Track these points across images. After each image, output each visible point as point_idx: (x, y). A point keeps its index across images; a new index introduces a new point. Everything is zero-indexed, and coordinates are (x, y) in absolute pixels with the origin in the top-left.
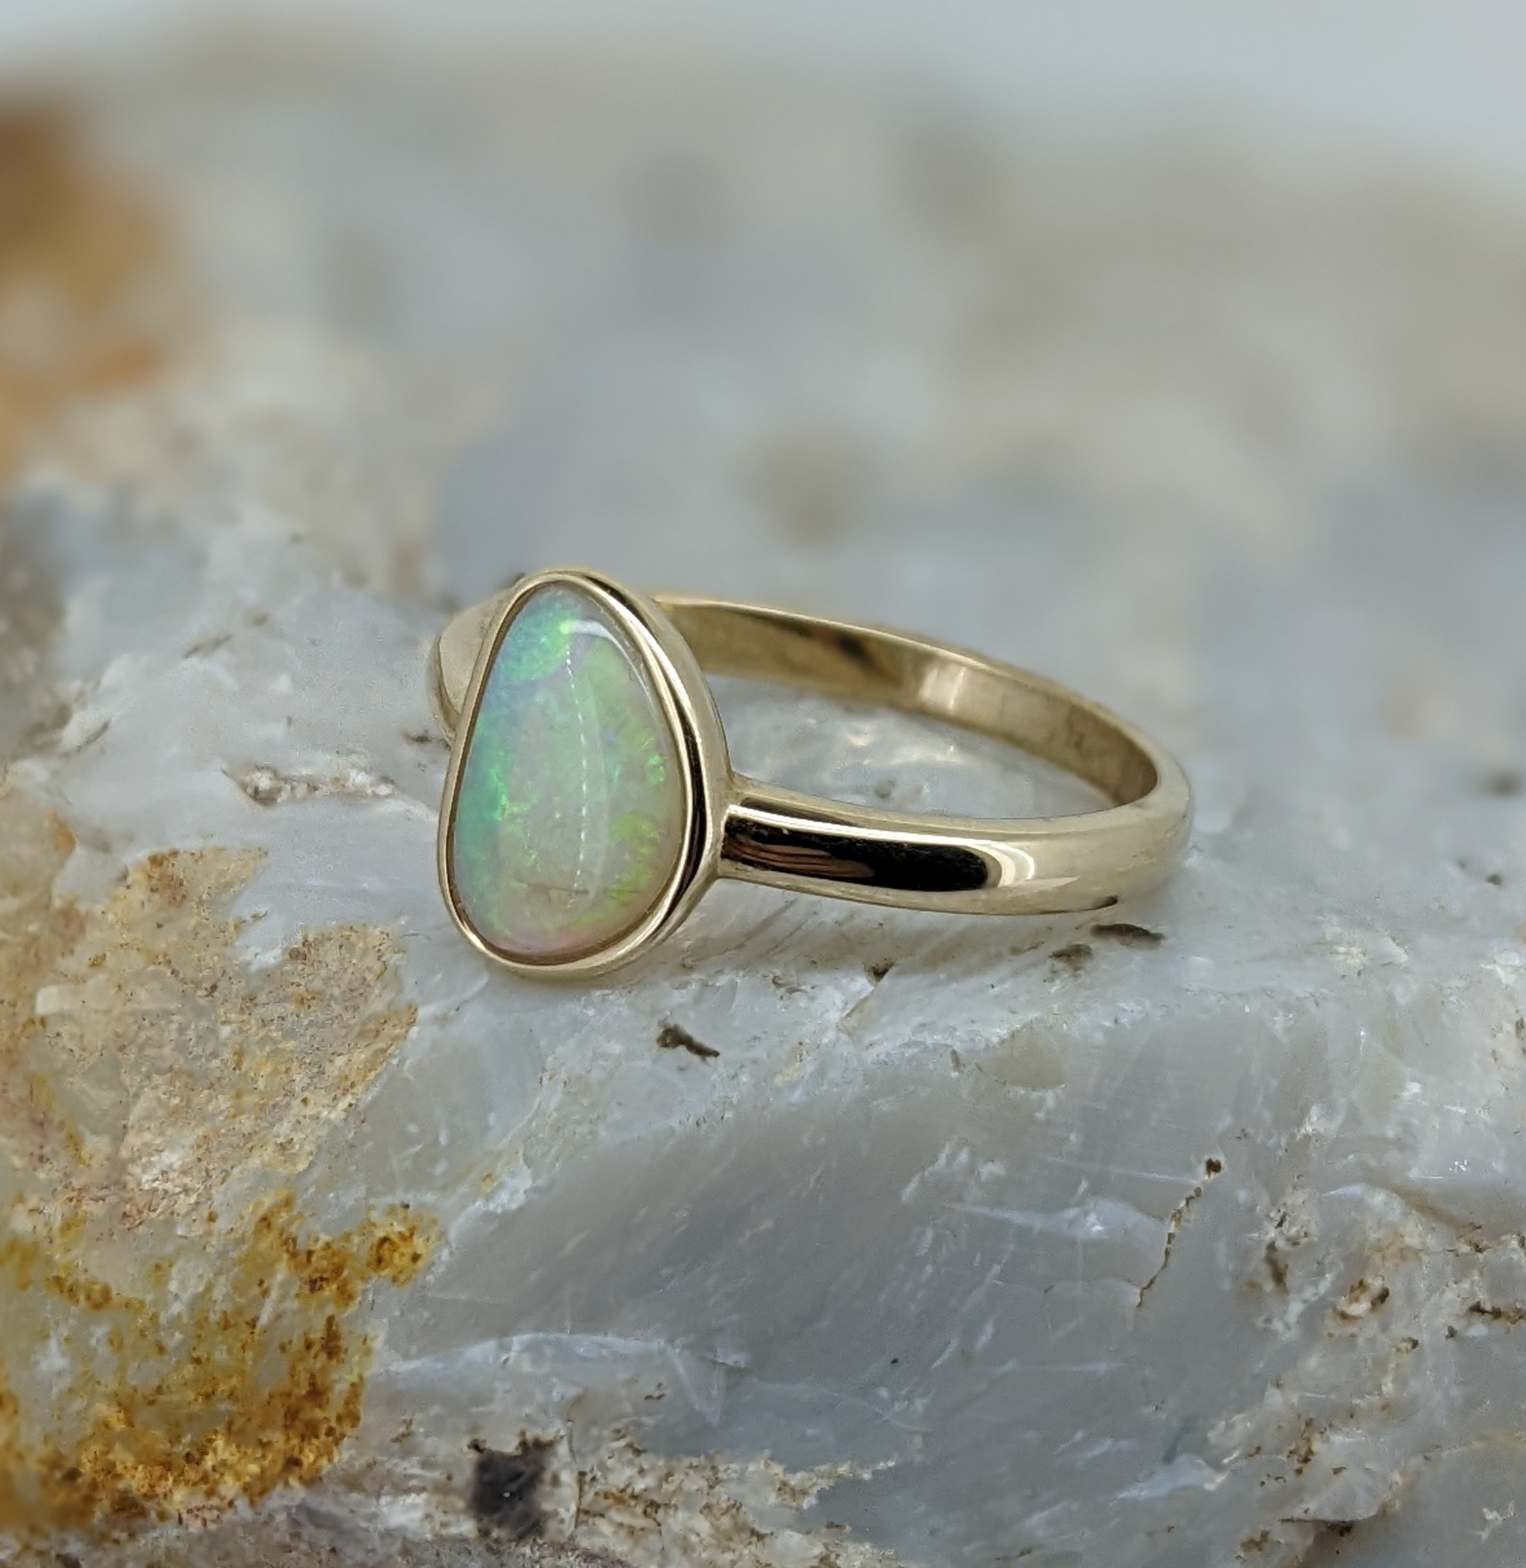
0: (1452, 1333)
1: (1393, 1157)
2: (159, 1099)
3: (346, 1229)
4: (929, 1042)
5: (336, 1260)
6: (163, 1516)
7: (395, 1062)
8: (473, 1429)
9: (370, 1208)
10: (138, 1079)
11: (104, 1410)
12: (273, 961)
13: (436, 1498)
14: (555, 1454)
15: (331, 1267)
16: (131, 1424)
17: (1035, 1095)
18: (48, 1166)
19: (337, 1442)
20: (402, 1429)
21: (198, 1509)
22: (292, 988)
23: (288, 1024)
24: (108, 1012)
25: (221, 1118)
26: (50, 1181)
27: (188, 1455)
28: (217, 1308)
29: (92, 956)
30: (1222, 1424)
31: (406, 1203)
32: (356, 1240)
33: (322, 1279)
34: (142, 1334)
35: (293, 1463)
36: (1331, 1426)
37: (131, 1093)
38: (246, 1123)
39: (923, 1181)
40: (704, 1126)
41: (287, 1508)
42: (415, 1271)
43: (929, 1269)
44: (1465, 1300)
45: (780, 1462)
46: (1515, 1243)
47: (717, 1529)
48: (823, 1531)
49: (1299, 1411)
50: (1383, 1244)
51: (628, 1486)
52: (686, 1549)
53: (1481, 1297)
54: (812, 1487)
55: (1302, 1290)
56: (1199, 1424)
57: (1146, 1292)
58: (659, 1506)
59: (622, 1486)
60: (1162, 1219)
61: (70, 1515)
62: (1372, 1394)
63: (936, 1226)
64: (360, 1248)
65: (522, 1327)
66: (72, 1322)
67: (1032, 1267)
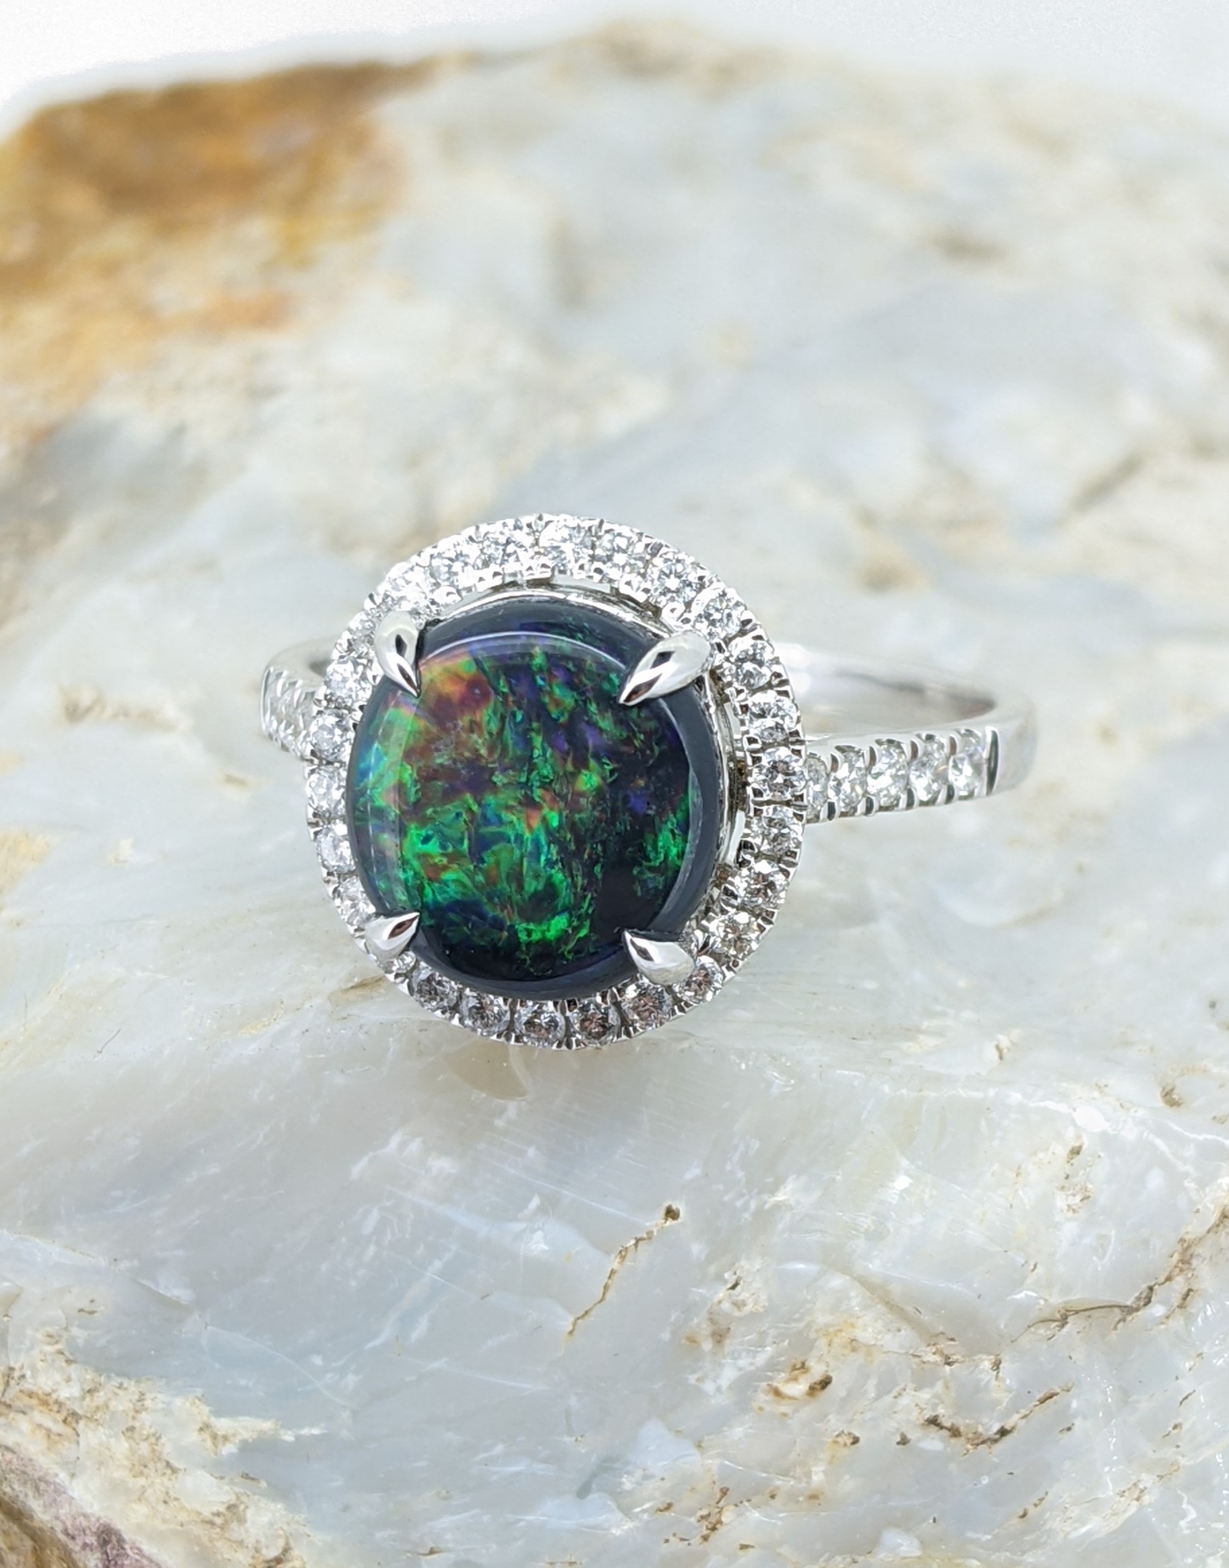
0: (904, 1441)
17: (496, 1102)
30: (639, 1472)
36: (749, 1501)
39: (371, 1160)
43: (372, 1250)
44: (922, 1410)
45: (207, 1403)
46: (987, 1364)
47: (132, 1451)
48: (238, 1480)
49: (716, 1478)
50: (831, 1330)
51: (54, 1391)
52: (101, 1463)
53: (941, 1411)
54: (234, 1435)
55: (739, 1357)
56: (616, 1466)
57: (580, 1321)
58: (81, 1418)
59: (48, 1390)
60: (608, 1253)
62: (797, 1479)
63: (383, 1209)
67: (472, 1271)
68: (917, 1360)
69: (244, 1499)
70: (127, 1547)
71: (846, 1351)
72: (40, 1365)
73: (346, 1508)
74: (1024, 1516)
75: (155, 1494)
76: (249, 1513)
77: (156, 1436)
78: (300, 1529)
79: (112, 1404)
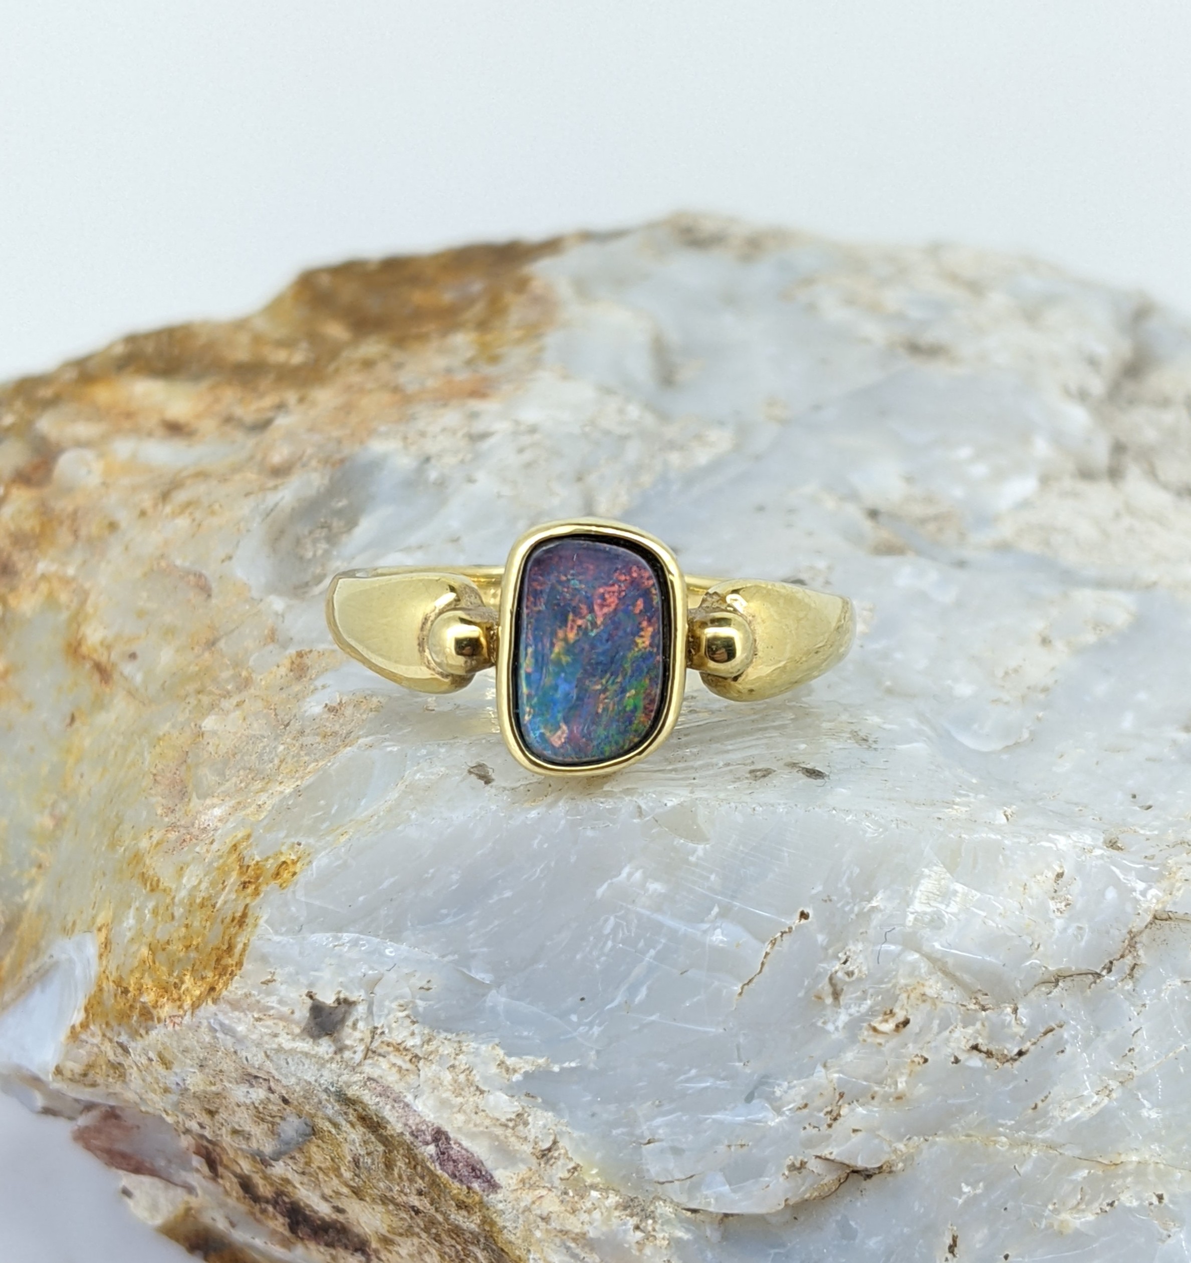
0: (957, 1061)
1: (927, 932)
2: (234, 784)
3: (268, 855)
5: (258, 872)
6: (159, 1020)
8: (311, 984)
9: (283, 844)
10: (233, 771)
11: (145, 951)
12: (318, 712)
13: (284, 1024)
14: (356, 1010)
15: (255, 876)
16: (154, 962)
17: (690, 845)
19: (232, 979)
20: (269, 977)
21: (174, 1016)
22: (323, 728)
24: (235, 733)
27: (175, 983)
28: (201, 895)
29: (241, 701)
30: (786, 1084)
31: (300, 842)
32: (271, 861)
33: (249, 882)
34: (167, 909)
35: (212, 989)
36: (857, 1101)
39: (610, 884)
41: (207, 1018)
42: (291, 882)
43: (610, 944)
44: (968, 1041)
45: (503, 1048)
46: (1009, 1010)
47: (456, 1081)
48: (523, 1097)
49: (836, 1086)
50: (909, 988)
51: (403, 1042)
52: (434, 1089)
53: (980, 1041)
54: (520, 1068)
55: (850, 1007)
56: (771, 1081)
57: (746, 987)
58: (420, 1059)
59: (399, 1041)
60: (764, 942)
61: (123, 1017)
62: (890, 1087)
63: (616, 917)
64: (271, 865)
65: (352, 929)
66: (142, 899)
67: (675, 956)
68: (962, 1008)
69: (527, 1109)
70: (452, 1142)
71: (919, 1002)
72: (394, 1025)
73: (593, 1115)
74: (1036, 1107)
75: (469, 1108)
76: (530, 1119)
77: (470, 1070)
78: (564, 1129)
79: (441, 1049)
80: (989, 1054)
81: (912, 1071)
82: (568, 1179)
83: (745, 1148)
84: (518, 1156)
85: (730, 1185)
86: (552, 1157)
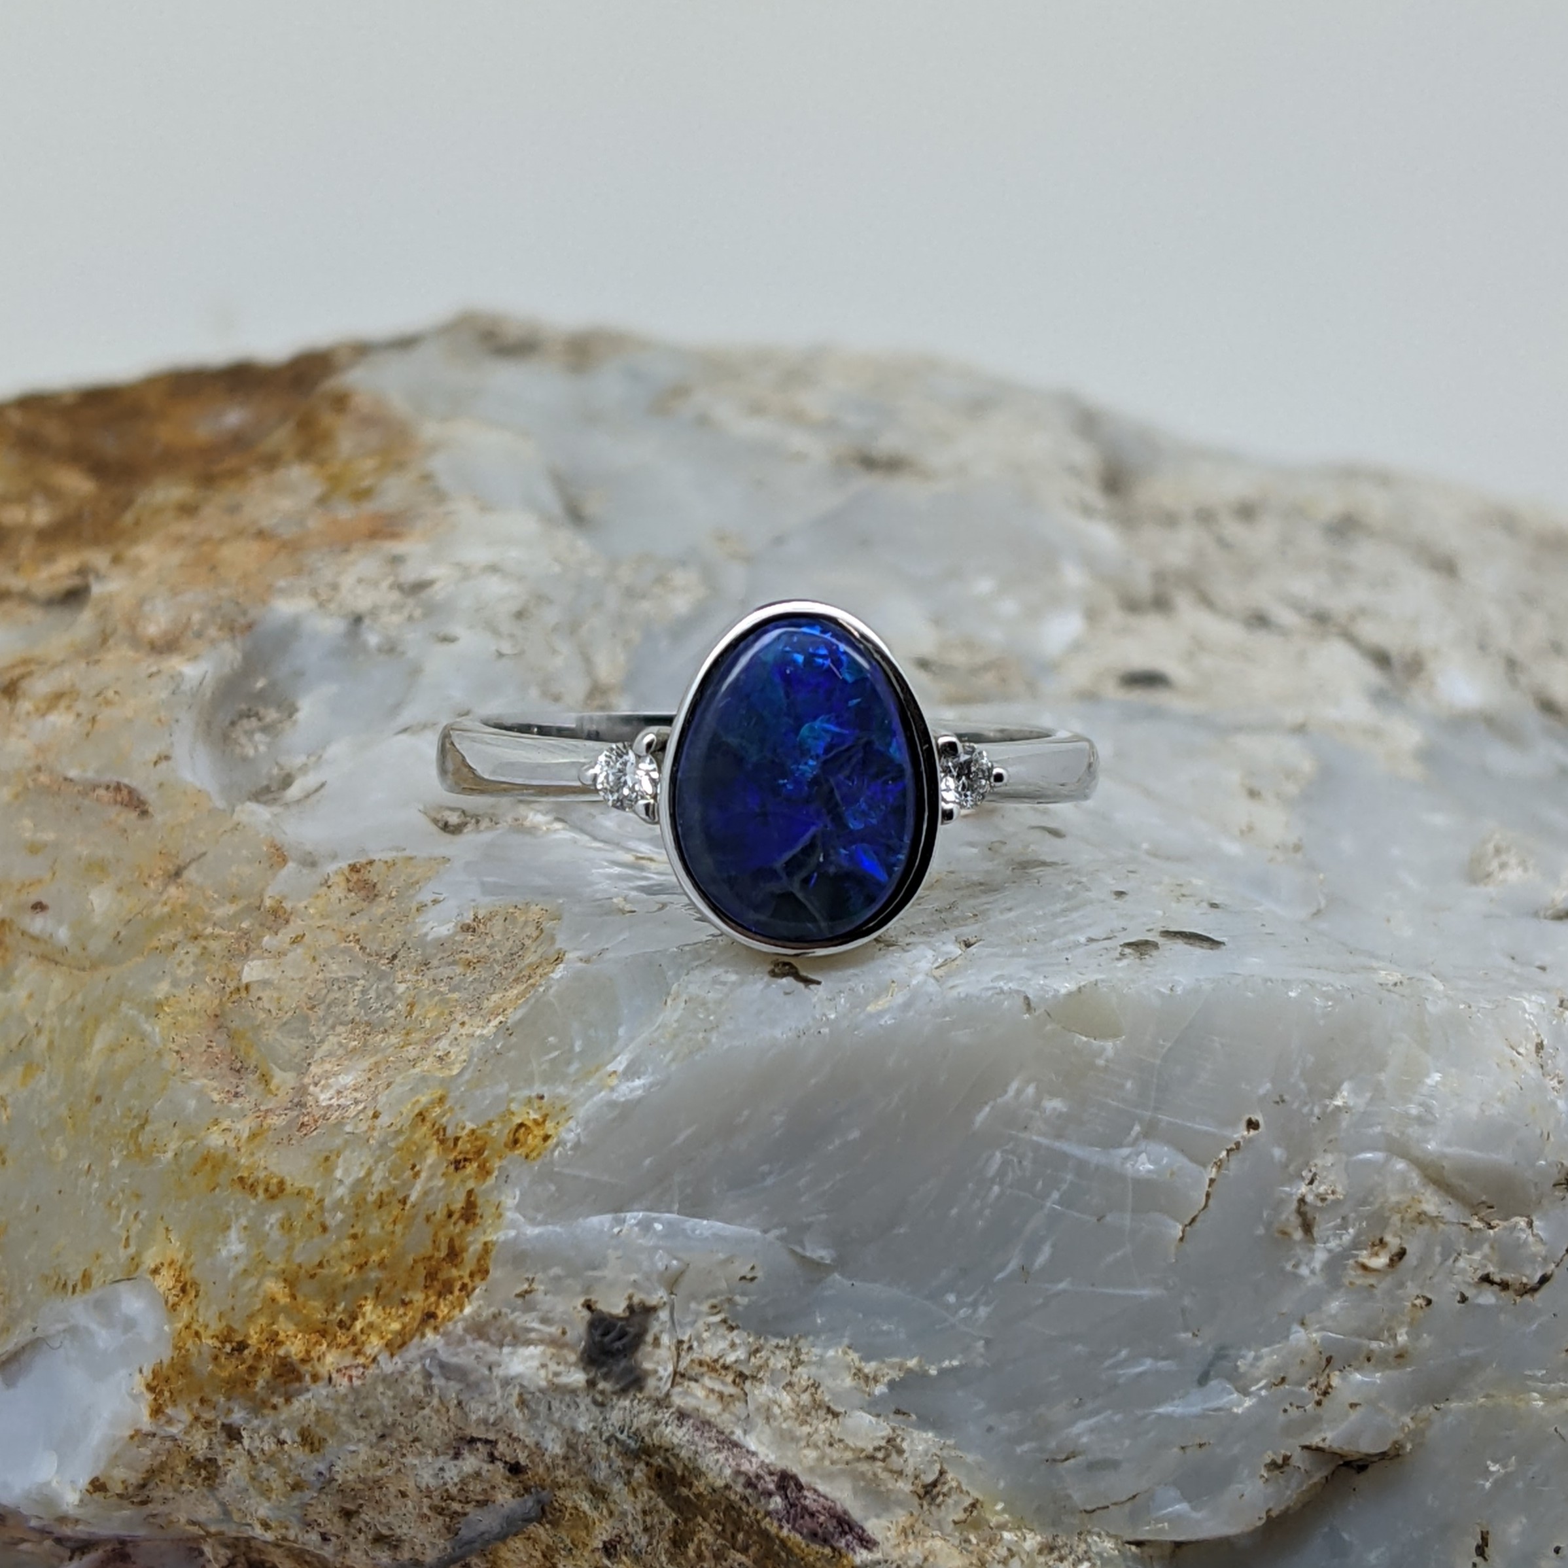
0: (1464, 1299)
1: (1414, 1131)
2: (340, 1044)
3: (490, 1118)
4: (1006, 988)
5: (479, 1143)
6: (315, 1378)
7: (541, 989)
8: (587, 1290)
9: (512, 1100)
10: (324, 1029)
11: (273, 1286)
12: (446, 933)
13: (551, 1350)
14: (657, 1319)
15: (474, 1150)
16: (294, 1297)
17: (1096, 1043)
18: (241, 1099)
19: (468, 1296)
20: (526, 1286)
21: (346, 1368)
22: (463, 955)
23: (455, 982)
24: (301, 979)
25: (390, 1050)
26: (242, 1109)
27: (341, 1321)
28: (375, 1190)
29: (294, 936)
30: (1251, 1354)
31: (541, 1093)
32: (497, 1126)
33: (465, 1160)
34: (310, 1217)
35: (431, 1315)
36: (1350, 1366)
37: (318, 1039)
38: (412, 1052)
39: (992, 1108)
40: (804, 1038)
41: (422, 1358)
42: (545, 1149)
43: (996, 1190)
44: (1476, 1271)
45: (856, 1351)
46: (1523, 1224)
47: (798, 1405)
48: (891, 1416)
49: (1320, 1348)
50: (1402, 1207)
51: (720, 1357)
52: (769, 1418)
53: (1491, 1269)
54: (883, 1376)
55: (1328, 1240)
56: (1232, 1352)
57: (1188, 1228)
58: (747, 1378)
59: (715, 1357)
60: (1204, 1165)
61: (237, 1386)
62: (1386, 1342)
63: (1004, 1152)
64: (500, 1132)
65: (636, 1206)
66: (251, 1213)
67: (1087, 1197)
68: (1465, 1228)
69: (899, 1432)
70: (804, 1488)
71: (1416, 1225)
72: (706, 1335)
73: (989, 1429)
75: (821, 1437)
76: (905, 1445)
77: (816, 1386)
78: (953, 1453)
79: (772, 1362)
80: (1504, 1286)
81: (1412, 1319)
82: (965, 1521)
83: (1204, 1448)
84: (893, 1497)
85: (1190, 1502)
86: (938, 1494)
